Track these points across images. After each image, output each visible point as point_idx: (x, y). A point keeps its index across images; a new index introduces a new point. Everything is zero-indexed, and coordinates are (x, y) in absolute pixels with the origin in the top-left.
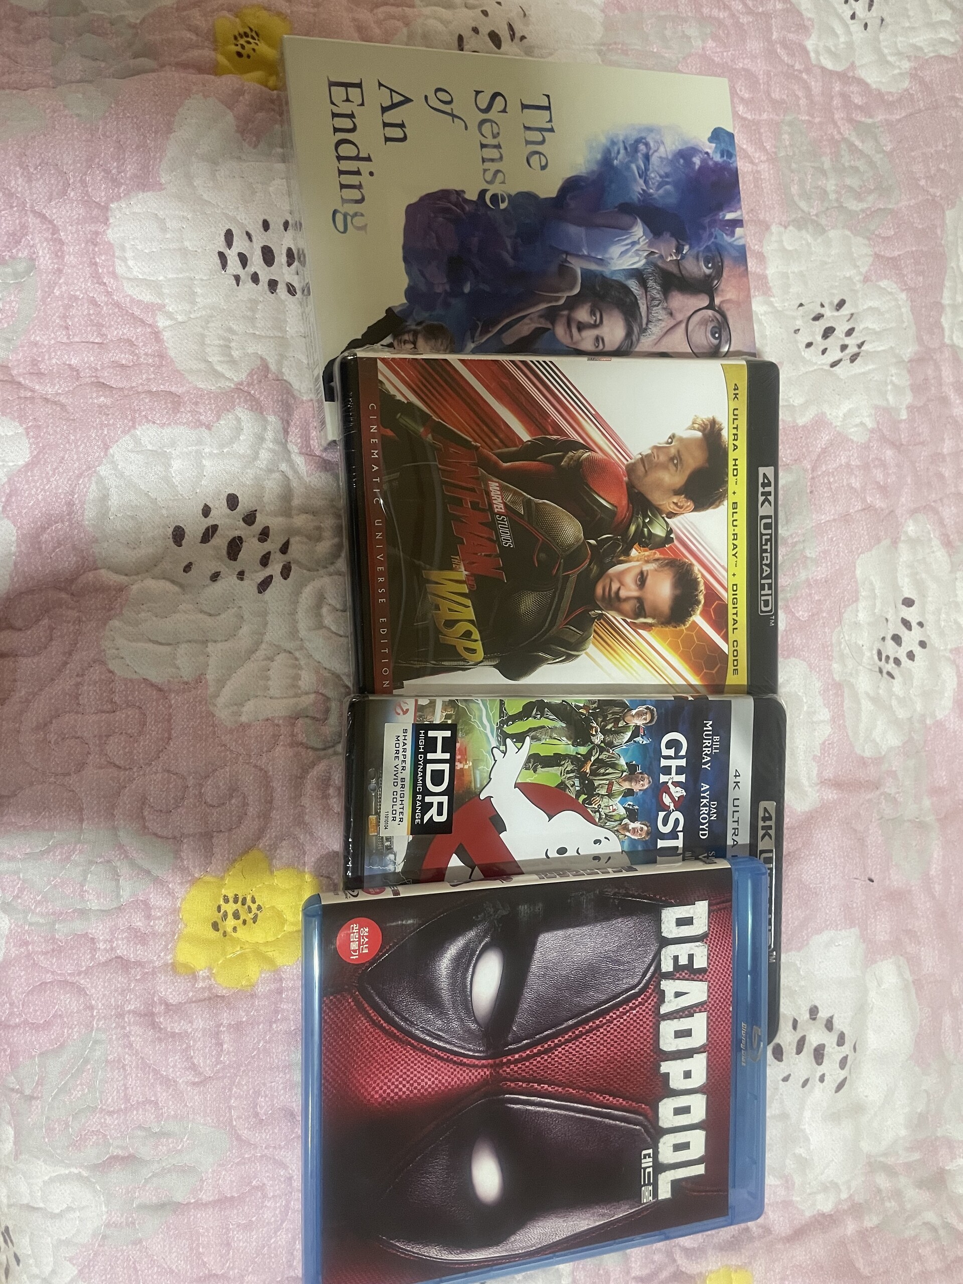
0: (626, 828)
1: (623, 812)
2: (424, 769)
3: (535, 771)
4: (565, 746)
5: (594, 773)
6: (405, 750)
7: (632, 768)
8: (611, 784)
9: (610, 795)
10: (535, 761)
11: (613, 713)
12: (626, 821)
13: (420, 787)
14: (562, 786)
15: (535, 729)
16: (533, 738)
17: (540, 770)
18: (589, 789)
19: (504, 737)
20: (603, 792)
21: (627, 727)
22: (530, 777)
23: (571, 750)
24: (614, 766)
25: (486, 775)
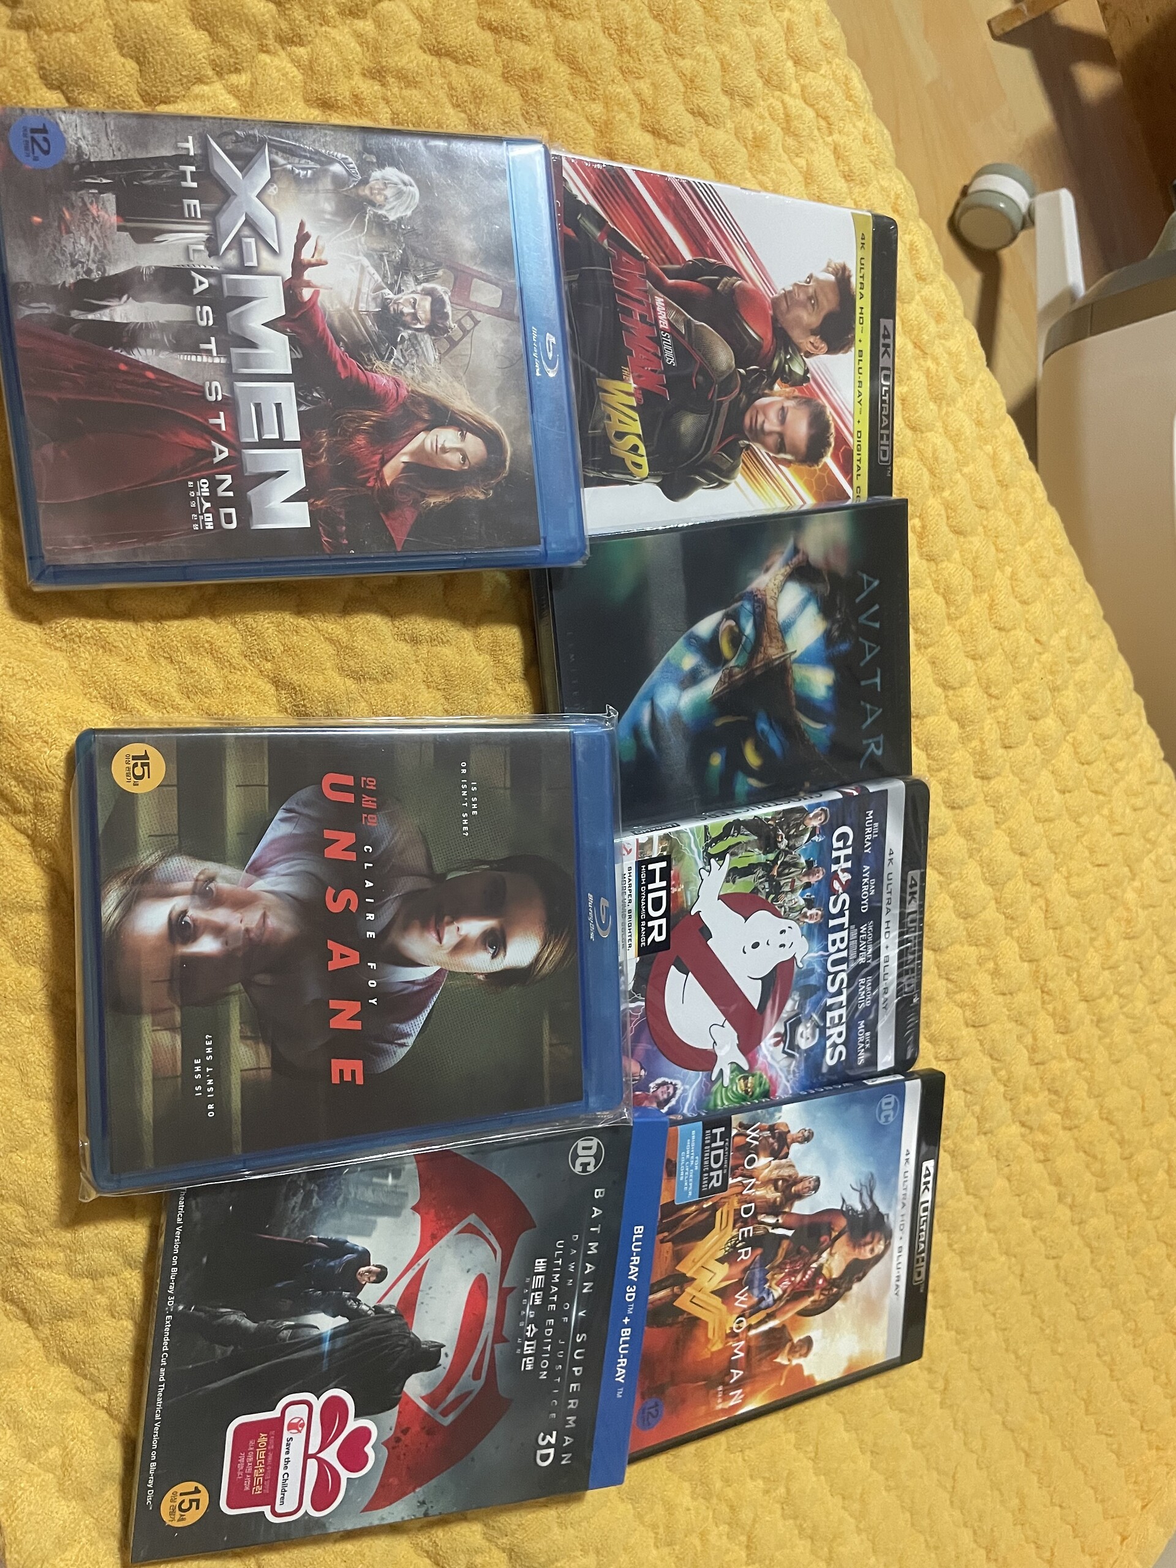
0: (805, 915)
1: (802, 902)
2: (646, 898)
3: (734, 882)
4: (757, 856)
5: (780, 874)
6: (630, 885)
7: (809, 863)
8: (793, 881)
9: (793, 891)
10: (735, 873)
11: (796, 819)
12: (805, 910)
14: (756, 890)
15: (733, 846)
16: (732, 855)
17: (738, 880)
18: (777, 890)
19: (709, 857)
20: (787, 889)
21: (806, 830)
22: (731, 889)
23: (763, 858)
24: (795, 865)
25: (695, 894)
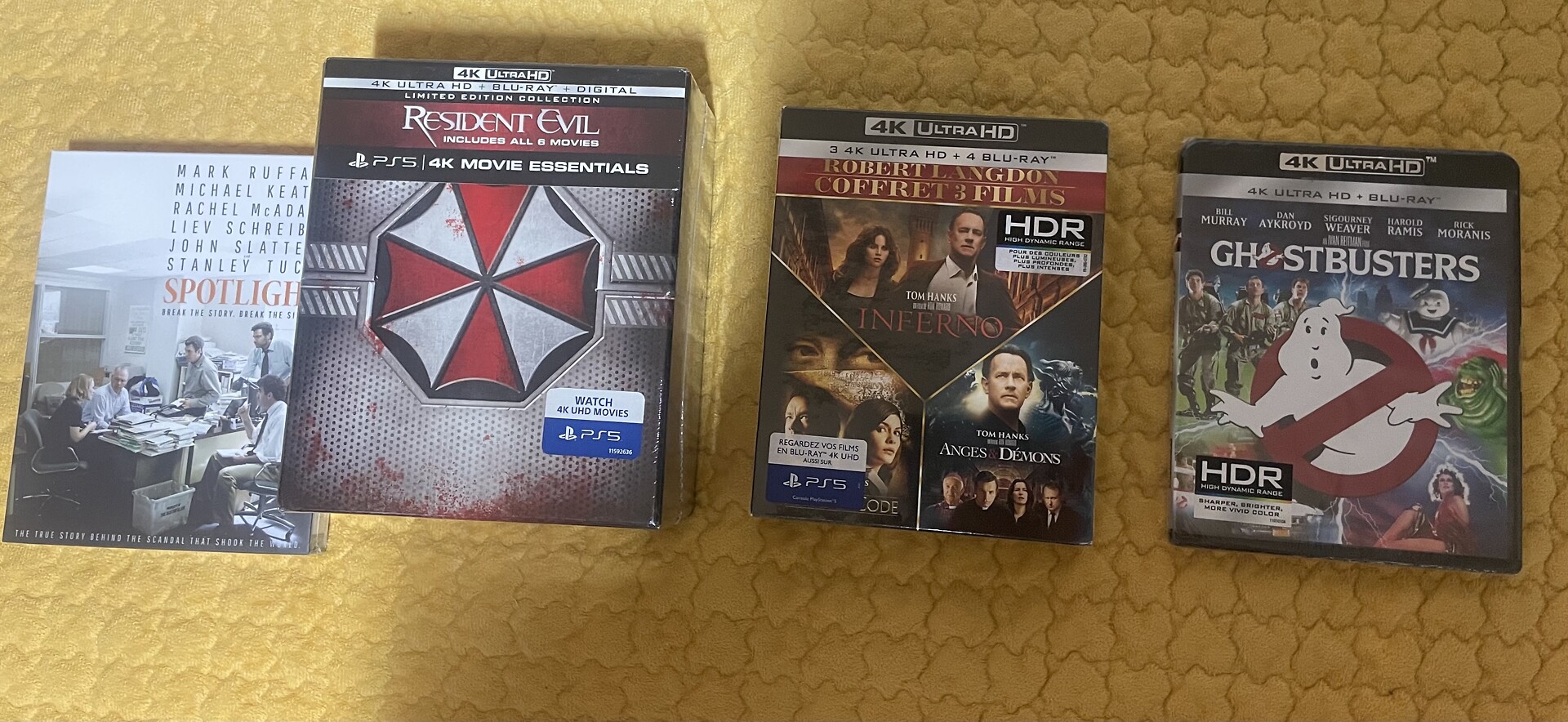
0: (1296, 302)
1: (1281, 305)
2: (1234, 486)
4: (1220, 358)
5: (1245, 331)
6: (1218, 502)
7: (1242, 295)
8: (1256, 315)
9: (1266, 316)
10: (1232, 387)
11: (1192, 311)
12: (1290, 302)
13: (1251, 491)
14: (1255, 362)
15: (1203, 384)
16: (1212, 388)
18: (1260, 336)
19: (1209, 415)
20: (1262, 323)
21: (1205, 299)
22: (1246, 391)
24: (1239, 311)
25: (1243, 431)
